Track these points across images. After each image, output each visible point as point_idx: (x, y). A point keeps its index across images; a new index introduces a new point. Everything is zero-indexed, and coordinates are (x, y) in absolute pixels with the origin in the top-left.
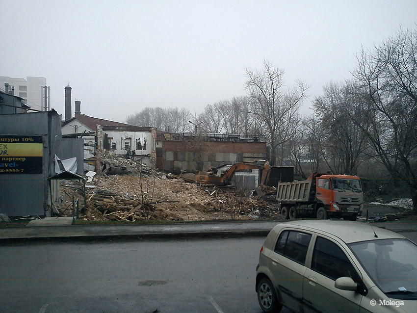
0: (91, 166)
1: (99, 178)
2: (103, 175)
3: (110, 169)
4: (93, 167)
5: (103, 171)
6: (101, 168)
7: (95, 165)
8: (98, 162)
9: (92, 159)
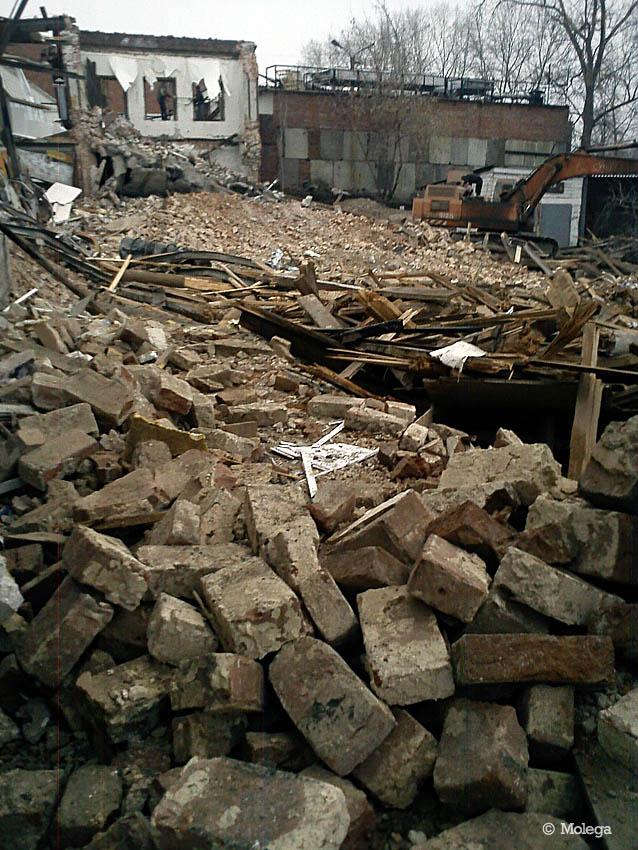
0: (58, 167)
1: (92, 209)
2: (108, 197)
3: (127, 177)
4: (67, 171)
5: (102, 183)
6: (95, 172)
7: (74, 163)
8: (82, 151)
9: (58, 140)
